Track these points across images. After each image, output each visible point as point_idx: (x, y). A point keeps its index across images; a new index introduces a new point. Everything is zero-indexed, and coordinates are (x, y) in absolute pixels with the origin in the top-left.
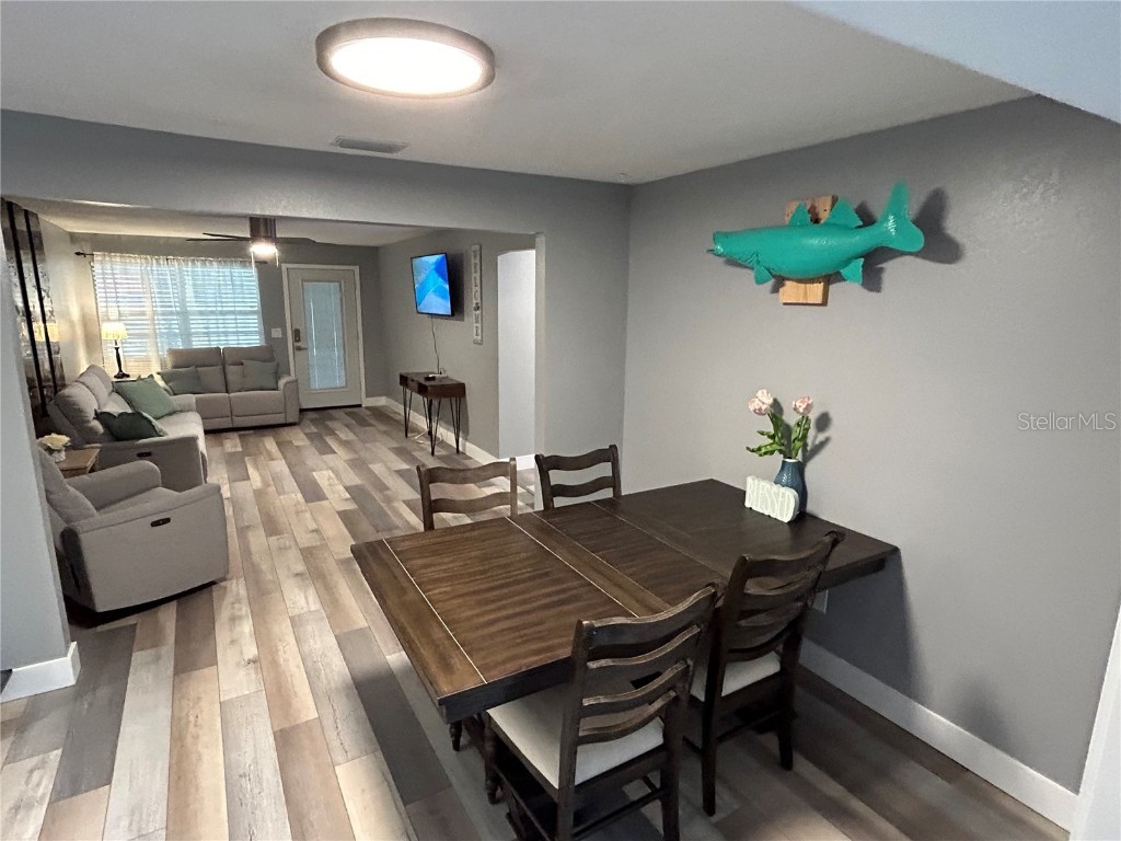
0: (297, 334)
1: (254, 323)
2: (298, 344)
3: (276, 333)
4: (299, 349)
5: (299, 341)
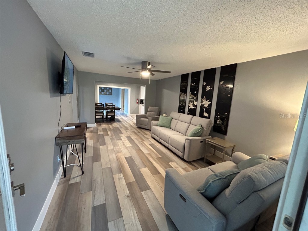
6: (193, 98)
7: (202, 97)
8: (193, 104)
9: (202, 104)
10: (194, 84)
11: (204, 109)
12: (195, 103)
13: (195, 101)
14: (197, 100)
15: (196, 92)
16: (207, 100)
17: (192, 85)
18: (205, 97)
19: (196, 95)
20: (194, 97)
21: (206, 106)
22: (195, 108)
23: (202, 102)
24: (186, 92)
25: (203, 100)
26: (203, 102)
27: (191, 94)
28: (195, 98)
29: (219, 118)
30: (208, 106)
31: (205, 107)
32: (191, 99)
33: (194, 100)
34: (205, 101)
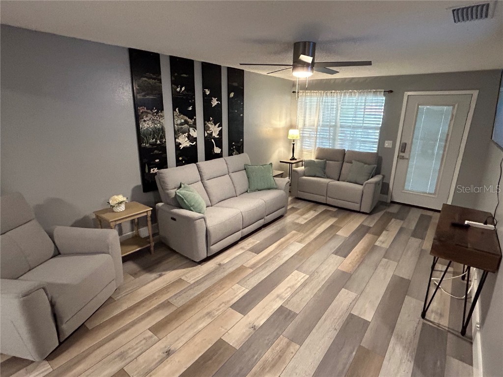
0: (403, 148)
1: (375, 135)
2: (402, 154)
3: (388, 144)
4: (403, 158)
5: (404, 152)
6: (186, 122)
7: (206, 119)
8: (189, 137)
9: (208, 133)
10: (183, 89)
11: (213, 140)
12: (193, 134)
13: (191, 129)
14: (194, 126)
15: (190, 109)
16: (215, 125)
17: (178, 89)
18: (211, 119)
19: (192, 115)
20: (189, 120)
21: (215, 135)
22: (194, 143)
23: (206, 128)
24: (161, 108)
25: (209, 125)
26: (209, 128)
27: (179, 112)
28: (191, 121)
29: (235, 150)
30: (218, 135)
31: (214, 138)
32: (182, 124)
33: (190, 126)
34: (213, 126)
